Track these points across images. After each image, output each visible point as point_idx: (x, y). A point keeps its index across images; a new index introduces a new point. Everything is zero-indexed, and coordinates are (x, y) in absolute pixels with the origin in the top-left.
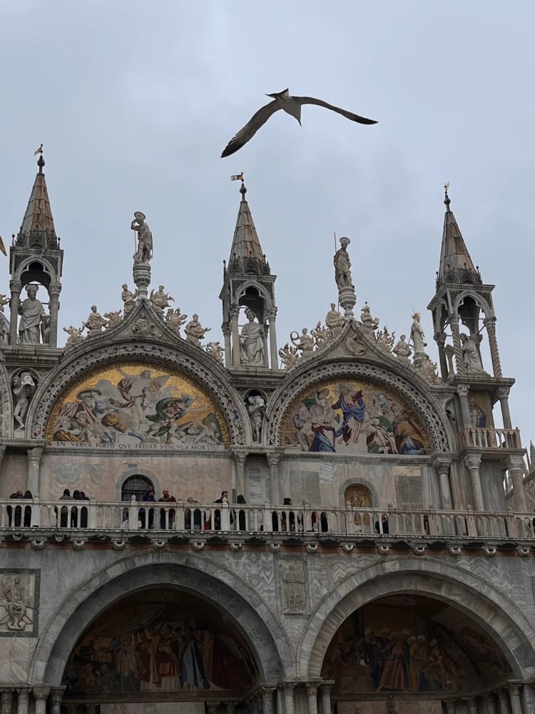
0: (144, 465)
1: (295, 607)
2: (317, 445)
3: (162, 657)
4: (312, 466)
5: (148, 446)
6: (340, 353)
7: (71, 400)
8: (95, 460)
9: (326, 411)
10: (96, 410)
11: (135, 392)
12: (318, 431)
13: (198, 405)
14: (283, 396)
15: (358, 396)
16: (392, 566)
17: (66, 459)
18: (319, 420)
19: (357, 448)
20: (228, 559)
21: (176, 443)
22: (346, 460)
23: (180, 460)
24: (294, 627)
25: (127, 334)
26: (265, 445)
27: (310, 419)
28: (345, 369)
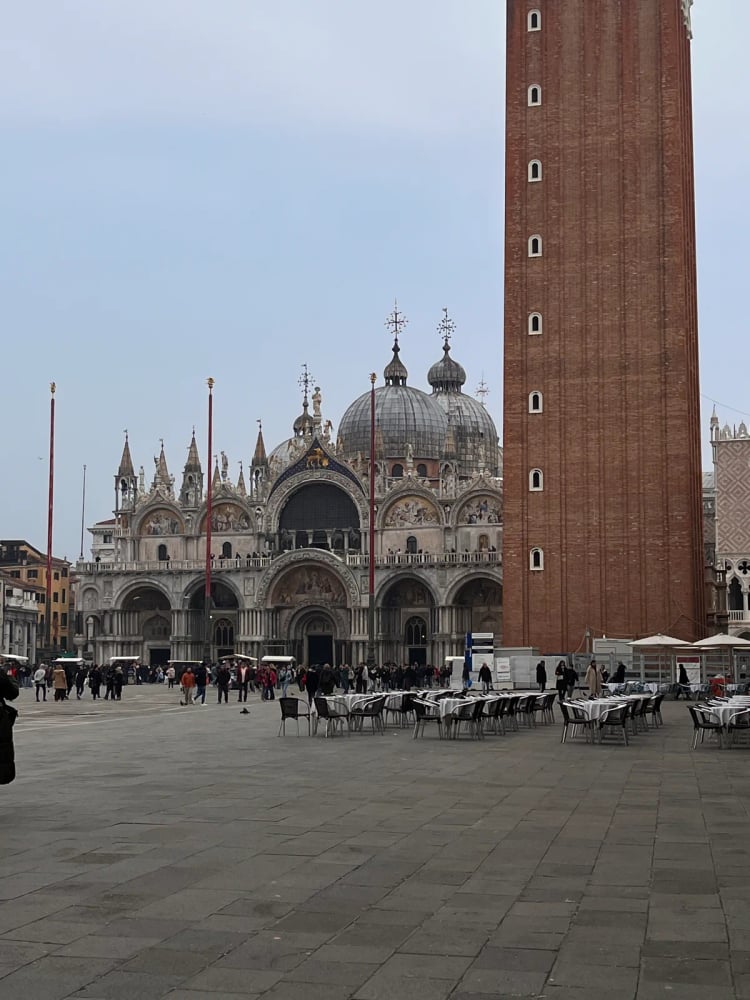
0: (414, 533)
1: (442, 584)
2: (470, 522)
3: (419, 594)
4: (468, 529)
5: (415, 526)
6: (477, 488)
7: (390, 513)
8: (398, 532)
9: (473, 510)
10: (398, 515)
11: (410, 507)
12: (471, 516)
13: (430, 510)
14: (457, 506)
15: (486, 502)
16: (472, 571)
17: (390, 532)
18: (471, 512)
19: (484, 521)
20: (424, 571)
21: (424, 524)
22: (481, 526)
23: (425, 530)
24: (441, 590)
25: (404, 488)
26: (449, 525)
27: (468, 512)
28: (480, 493)
